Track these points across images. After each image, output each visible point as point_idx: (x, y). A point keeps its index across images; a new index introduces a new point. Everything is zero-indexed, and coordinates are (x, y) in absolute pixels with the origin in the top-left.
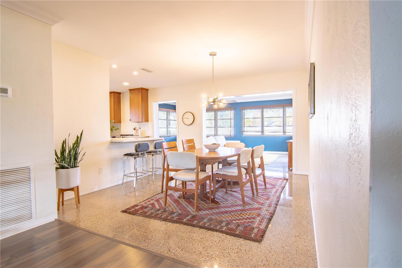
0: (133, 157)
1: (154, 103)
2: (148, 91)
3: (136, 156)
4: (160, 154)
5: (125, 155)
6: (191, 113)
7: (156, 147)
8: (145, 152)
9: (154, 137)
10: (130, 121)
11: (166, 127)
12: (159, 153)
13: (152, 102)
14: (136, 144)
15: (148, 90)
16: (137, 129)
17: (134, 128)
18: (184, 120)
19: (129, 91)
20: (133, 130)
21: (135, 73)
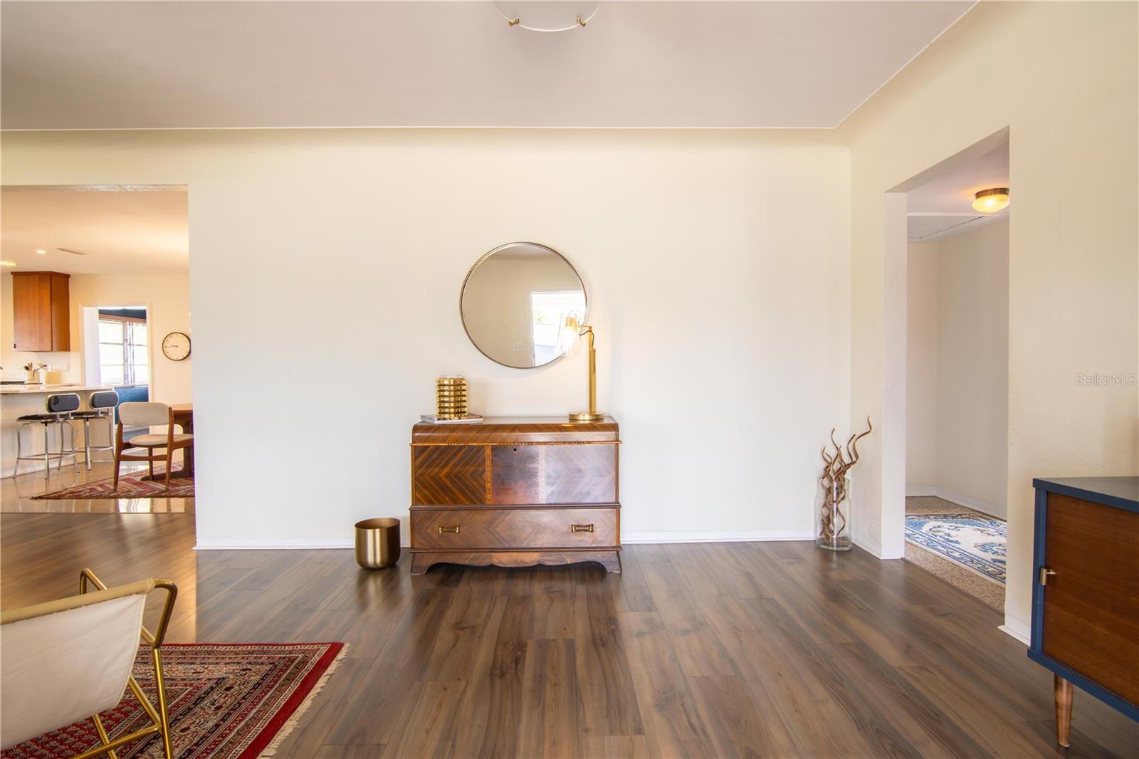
0: (43, 421)
1: (86, 309)
2: (70, 279)
3: (49, 420)
4: (105, 418)
5: (21, 419)
6: (186, 336)
7: (96, 404)
8: (70, 412)
9: (85, 385)
10: (15, 347)
11: (122, 362)
12: (101, 415)
13: (80, 305)
14: (50, 396)
15: (67, 277)
16: (35, 366)
17: (27, 365)
18: (166, 350)
19: (12, 276)
20: (24, 370)
21: (41, 252)
